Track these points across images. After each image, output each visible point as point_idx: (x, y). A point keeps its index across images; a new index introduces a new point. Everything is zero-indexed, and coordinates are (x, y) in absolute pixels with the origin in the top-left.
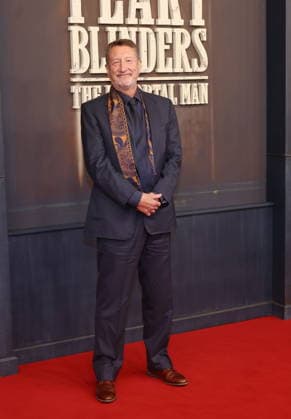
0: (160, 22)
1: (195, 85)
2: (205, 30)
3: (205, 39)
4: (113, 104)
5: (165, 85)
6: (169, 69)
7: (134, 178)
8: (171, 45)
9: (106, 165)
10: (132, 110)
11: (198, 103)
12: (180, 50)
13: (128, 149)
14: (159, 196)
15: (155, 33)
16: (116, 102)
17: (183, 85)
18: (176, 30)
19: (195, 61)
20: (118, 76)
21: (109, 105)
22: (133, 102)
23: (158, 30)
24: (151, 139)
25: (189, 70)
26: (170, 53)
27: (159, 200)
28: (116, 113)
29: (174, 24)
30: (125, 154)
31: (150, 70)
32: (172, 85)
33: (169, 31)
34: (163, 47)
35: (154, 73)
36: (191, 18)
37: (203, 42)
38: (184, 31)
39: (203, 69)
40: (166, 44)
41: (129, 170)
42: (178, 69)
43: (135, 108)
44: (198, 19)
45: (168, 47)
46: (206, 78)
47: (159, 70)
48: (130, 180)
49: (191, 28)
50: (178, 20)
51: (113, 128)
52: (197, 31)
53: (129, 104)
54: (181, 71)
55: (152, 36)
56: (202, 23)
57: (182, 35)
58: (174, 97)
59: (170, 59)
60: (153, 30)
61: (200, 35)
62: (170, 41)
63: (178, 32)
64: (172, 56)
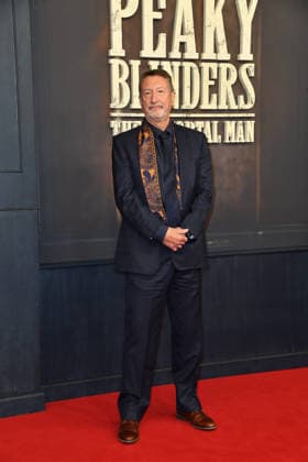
0: (205, 56)
1: (241, 122)
2: (253, 65)
3: (252, 74)
4: (143, 137)
5: (208, 123)
6: (213, 106)
7: (161, 213)
8: (217, 81)
9: (134, 199)
10: (162, 143)
11: (243, 141)
12: (226, 86)
13: (156, 183)
14: (186, 231)
15: (200, 69)
16: (146, 135)
17: (228, 123)
18: (221, 65)
19: (241, 98)
20: (150, 108)
21: (140, 138)
23: (203, 64)
24: (179, 174)
25: (234, 107)
26: (214, 89)
27: (186, 235)
28: (145, 146)
29: (220, 58)
30: (153, 188)
31: (193, 106)
32: (215, 123)
33: (214, 66)
34: (207, 83)
35: (197, 110)
36: (239, 53)
37: (250, 78)
38: (230, 66)
39: (249, 106)
40: (211, 79)
41: (156, 205)
42: (223, 106)
44: (246, 53)
45: (212, 83)
46: (253, 115)
47: (203, 107)
48: (157, 214)
49: (238, 63)
50: (224, 54)
51: (142, 162)
52: (245, 66)
53: (160, 138)
54: (226, 107)
55: (196, 72)
56: (251, 57)
57: (228, 70)
58: (218, 134)
59: (215, 96)
60: (198, 65)
61: (247, 70)
62: (215, 76)
63: (224, 67)
64: (217, 92)
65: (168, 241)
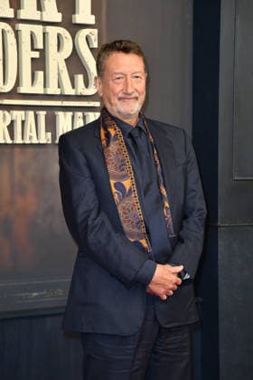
0: (23, 14)
1: (80, 114)
2: (95, 31)
3: (95, 45)
4: (108, 135)
5: (31, 113)
6: (39, 89)
7: (144, 242)
8: (43, 52)
9: (103, 222)
10: (134, 143)
12: (57, 60)
13: (134, 199)
14: (180, 268)
15: (17, 33)
16: (112, 132)
17: (60, 114)
18: (49, 29)
19: (80, 78)
20: (120, 99)
21: (103, 137)
22: (136, 133)
23: (21, 26)
24: (165, 186)
25: (69, 91)
26: (39, 64)
27: (179, 275)
28: (113, 147)
29: (45, 19)
30: (129, 207)
31: (8, 88)
32: (42, 114)
33: (38, 30)
34: (28, 55)
35: (14, 93)
36: (74, 13)
37: (92, 49)
38: (62, 31)
39: (91, 91)
40: (33, 49)
41: (136, 230)
42: (53, 90)
43: (139, 141)
44: (84, 14)
45: (36, 55)
46: (97, 104)
47: (23, 90)
48: (138, 244)
49: (74, 28)
50: (52, 13)
51: (111, 169)
52: (83, 33)
53: (130, 136)
54: (58, 92)
55: (11, 38)
56: (91, 20)
57: (59, 36)
58: (47, 131)
59: (40, 74)
60: (13, 28)
61: (87, 39)
62: (40, 46)
63: (53, 32)
64: (44, 69)
65: (157, 284)
